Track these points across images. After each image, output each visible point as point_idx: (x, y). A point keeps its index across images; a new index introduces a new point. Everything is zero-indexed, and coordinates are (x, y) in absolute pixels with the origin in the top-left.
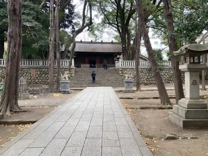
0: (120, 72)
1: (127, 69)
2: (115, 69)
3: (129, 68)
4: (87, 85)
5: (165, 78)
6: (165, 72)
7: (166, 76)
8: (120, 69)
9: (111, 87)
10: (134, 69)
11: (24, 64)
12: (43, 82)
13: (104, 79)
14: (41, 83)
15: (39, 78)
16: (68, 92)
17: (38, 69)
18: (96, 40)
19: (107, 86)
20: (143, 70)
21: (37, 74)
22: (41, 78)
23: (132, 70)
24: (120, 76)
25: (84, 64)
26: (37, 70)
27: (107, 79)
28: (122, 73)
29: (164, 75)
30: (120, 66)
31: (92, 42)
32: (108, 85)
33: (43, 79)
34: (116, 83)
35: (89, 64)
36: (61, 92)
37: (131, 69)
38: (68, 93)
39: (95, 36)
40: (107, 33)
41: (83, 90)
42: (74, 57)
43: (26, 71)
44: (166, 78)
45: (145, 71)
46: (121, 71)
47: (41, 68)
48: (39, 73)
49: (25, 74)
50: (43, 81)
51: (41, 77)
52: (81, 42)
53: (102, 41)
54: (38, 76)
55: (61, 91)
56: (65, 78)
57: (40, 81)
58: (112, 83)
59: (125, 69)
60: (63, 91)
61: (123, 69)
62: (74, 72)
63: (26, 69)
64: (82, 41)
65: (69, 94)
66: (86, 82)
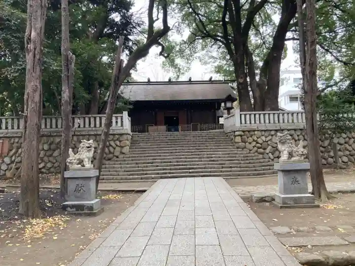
0: (238, 139)
1: (254, 131)
2: (224, 132)
3: (260, 128)
4: (158, 174)
5: (348, 150)
6: (347, 137)
7: (350, 146)
8: (237, 133)
9: (221, 178)
10: (271, 130)
11: (13, 128)
12: (55, 168)
13: (200, 158)
14: (52, 170)
15: (46, 159)
16: (91, 208)
17: (45, 138)
18: (178, 76)
19: (210, 176)
20: (293, 132)
21: (43, 149)
22: (51, 159)
23: (267, 134)
24: (238, 148)
25: (156, 124)
26: (42, 141)
27: (208, 158)
28: (242, 142)
29: (345, 143)
30: (238, 124)
31: (170, 82)
32: (210, 172)
33: (55, 161)
34: (231, 167)
35: (165, 124)
36: (69, 209)
37: (265, 131)
38: (90, 212)
39: (177, 69)
40: (200, 61)
41: (145, 191)
42: (130, 109)
43: (18, 142)
44: (350, 151)
45: (298, 136)
46: (240, 137)
47: (50, 136)
48: (46, 147)
49: (14, 151)
50: (56, 165)
51: (51, 156)
52: (149, 83)
53: (190, 80)
54: (45, 155)
55: (67, 206)
56: (81, 162)
57: (49, 165)
58: (222, 168)
59: (249, 131)
60: (73, 206)
61: (244, 131)
62: (128, 143)
63: (17, 140)
64: (151, 81)
65: (94, 215)
66: (157, 166)
